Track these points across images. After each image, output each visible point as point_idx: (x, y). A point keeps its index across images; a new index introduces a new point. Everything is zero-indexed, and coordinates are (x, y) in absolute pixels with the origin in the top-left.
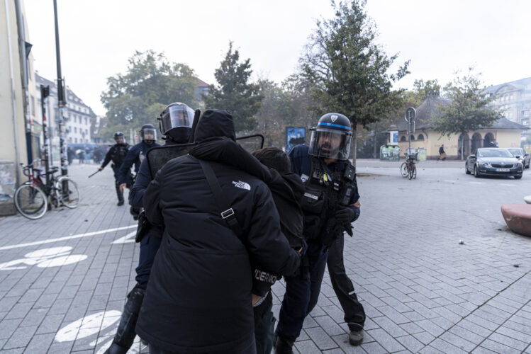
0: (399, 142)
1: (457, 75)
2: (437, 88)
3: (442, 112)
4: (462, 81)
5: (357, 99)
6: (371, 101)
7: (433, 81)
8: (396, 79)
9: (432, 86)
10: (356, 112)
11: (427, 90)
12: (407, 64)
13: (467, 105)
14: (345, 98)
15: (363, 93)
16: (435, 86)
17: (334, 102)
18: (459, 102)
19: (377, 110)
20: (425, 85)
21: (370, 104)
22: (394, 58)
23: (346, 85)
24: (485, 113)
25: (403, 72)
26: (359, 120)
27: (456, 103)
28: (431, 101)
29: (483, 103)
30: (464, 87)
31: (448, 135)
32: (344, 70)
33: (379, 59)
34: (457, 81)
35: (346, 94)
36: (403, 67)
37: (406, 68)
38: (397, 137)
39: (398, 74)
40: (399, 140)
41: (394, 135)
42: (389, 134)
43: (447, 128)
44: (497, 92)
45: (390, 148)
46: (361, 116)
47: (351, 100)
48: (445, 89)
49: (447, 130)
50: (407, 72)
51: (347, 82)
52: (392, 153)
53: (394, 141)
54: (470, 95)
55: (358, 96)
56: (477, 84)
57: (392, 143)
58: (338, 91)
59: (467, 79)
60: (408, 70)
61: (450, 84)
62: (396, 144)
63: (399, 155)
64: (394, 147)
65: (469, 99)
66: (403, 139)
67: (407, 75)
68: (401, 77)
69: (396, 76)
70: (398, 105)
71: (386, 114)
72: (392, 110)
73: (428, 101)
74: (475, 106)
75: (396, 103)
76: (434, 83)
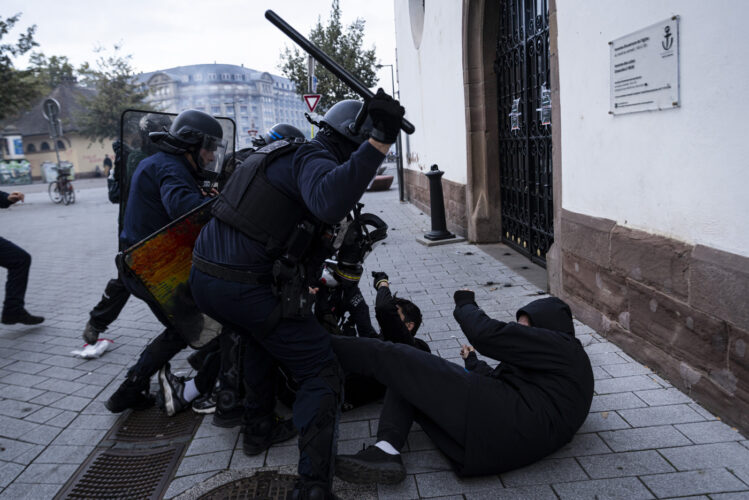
0: (25, 153)
1: (101, 54)
2: (68, 68)
3: (87, 108)
4: (107, 63)
7: (62, 58)
8: (18, 53)
9: (61, 66)
11: (53, 70)
12: (31, 30)
13: (120, 98)
16: (65, 66)
18: (107, 93)
20: (49, 62)
22: (12, 21)
25: (27, 42)
27: (104, 94)
28: (67, 90)
29: (138, 98)
30: (110, 72)
31: (101, 141)
34: (101, 62)
36: (26, 34)
37: (30, 37)
38: (21, 145)
39: (20, 46)
40: (25, 149)
41: (15, 142)
42: (6, 141)
43: (97, 131)
44: (157, 79)
45: (13, 163)
48: (81, 72)
49: (98, 134)
50: (34, 44)
52: (17, 172)
53: (17, 152)
54: (120, 82)
56: (128, 71)
57: (13, 155)
59: (115, 62)
61: (87, 66)
62: (21, 156)
63: (30, 174)
64: (19, 161)
65: (121, 91)
66: (30, 149)
67: (34, 47)
68: (26, 49)
69: (17, 48)
70: (28, 94)
71: (12, 107)
72: (21, 101)
73: (61, 90)
74: (130, 100)
75: (28, 91)
76: (63, 62)
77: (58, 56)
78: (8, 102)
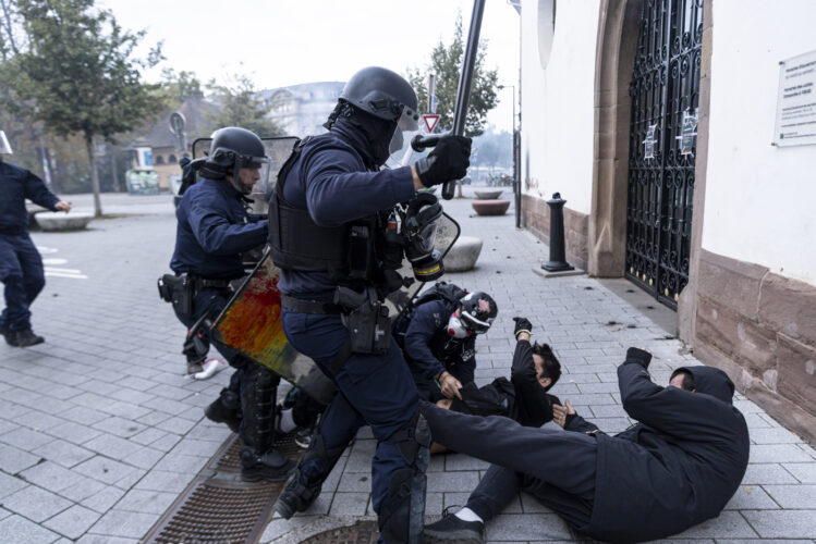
0: (154, 165)
2: (196, 83)
3: (212, 122)
5: (86, 91)
6: (110, 97)
7: (190, 73)
8: (147, 67)
9: (189, 81)
10: (91, 113)
11: (182, 85)
12: (160, 44)
13: (244, 114)
14: (65, 87)
15: (97, 82)
16: (194, 80)
17: (47, 93)
18: (232, 108)
19: (127, 112)
20: (178, 77)
21: (110, 102)
22: (142, 34)
23: (66, 65)
24: (266, 126)
25: (156, 56)
26: (96, 127)
27: (229, 110)
28: (194, 104)
29: (260, 114)
30: (236, 89)
32: (57, 38)
33: (116, 31)
35: (66, 82)
36: (156, 48)
37: (159, 51)
38: (150, 157)
39: (149, 59)
40: (154, 160)
41: (146, 154)
42: (136, 152)
44: (280, 96)
45: (143, 175)
46: (101, 121)
47: (75, 92)
48: (208, 87)
50: (163, 58)
51: (65, 60)
52: (146, 183)
53: (147, 163)
54: (244, 98)
55: (89, 87)
56: (252, 87)
57: (143, 166)
58: (50, 75)
59: (240, 77)
60: (163, 53)
61: (214, 81)
62: (150, 168)
63: (158, 185)
64: (148, 172)
65: (244, 107)
66: (159, 161)
67: (163, 61)
68: (155, 63)
69: (146, 62)
70: (156, 108)
71: (141, 120)
72: (149, 114)
73: (189, 105)
74: (253, 116)
75: (155, 104)
76: (192, 76)
77: (187, 71)
78: (137, 115)
